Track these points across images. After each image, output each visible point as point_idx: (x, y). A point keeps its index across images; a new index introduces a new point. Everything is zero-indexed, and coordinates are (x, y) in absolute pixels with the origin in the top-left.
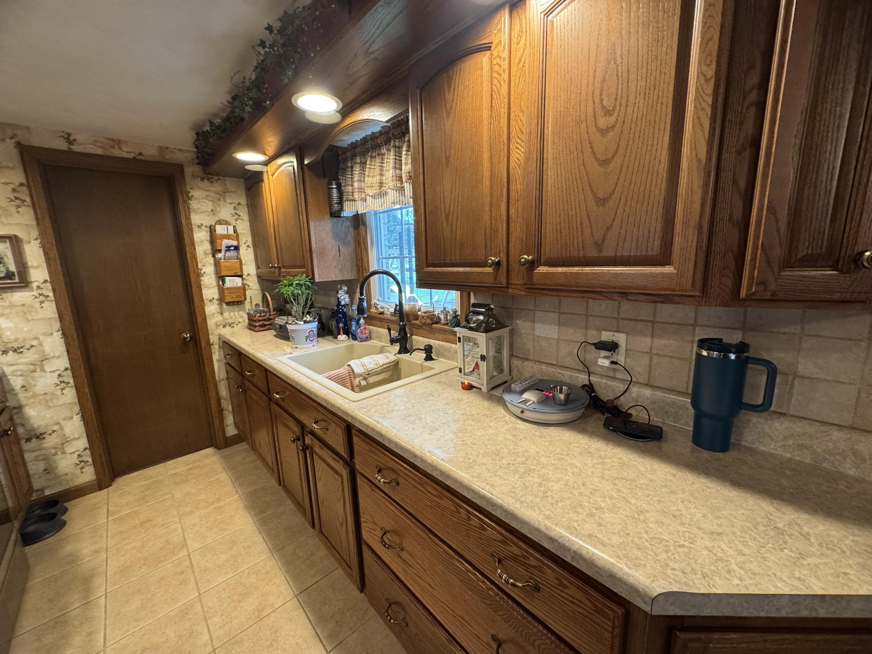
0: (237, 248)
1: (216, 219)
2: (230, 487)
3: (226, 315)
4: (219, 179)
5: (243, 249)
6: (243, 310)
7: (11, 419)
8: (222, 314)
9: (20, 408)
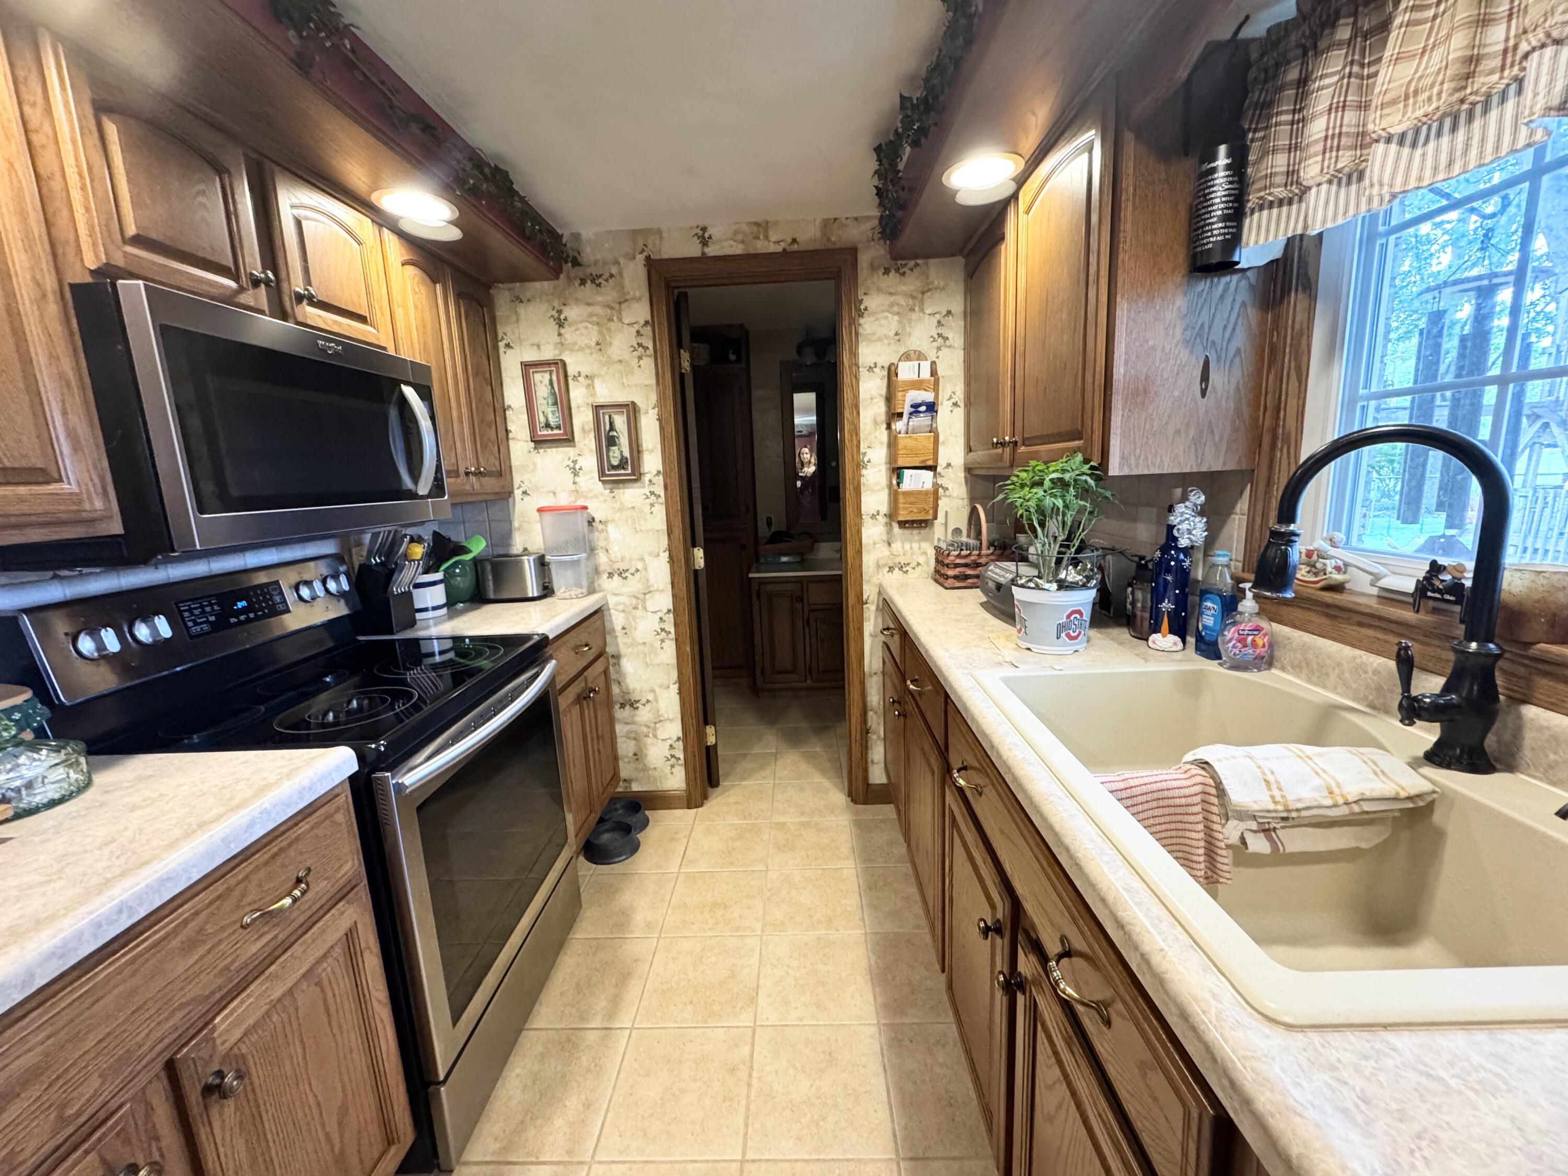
0: (932, 408)
1: (902, 350)
2: (852, 902)
3: (897, 546)
4: (917, 265)
5: (944, 410)
6: (928, 539)
7: (606, 672)
8: (889, 544)
9: (617, 657)
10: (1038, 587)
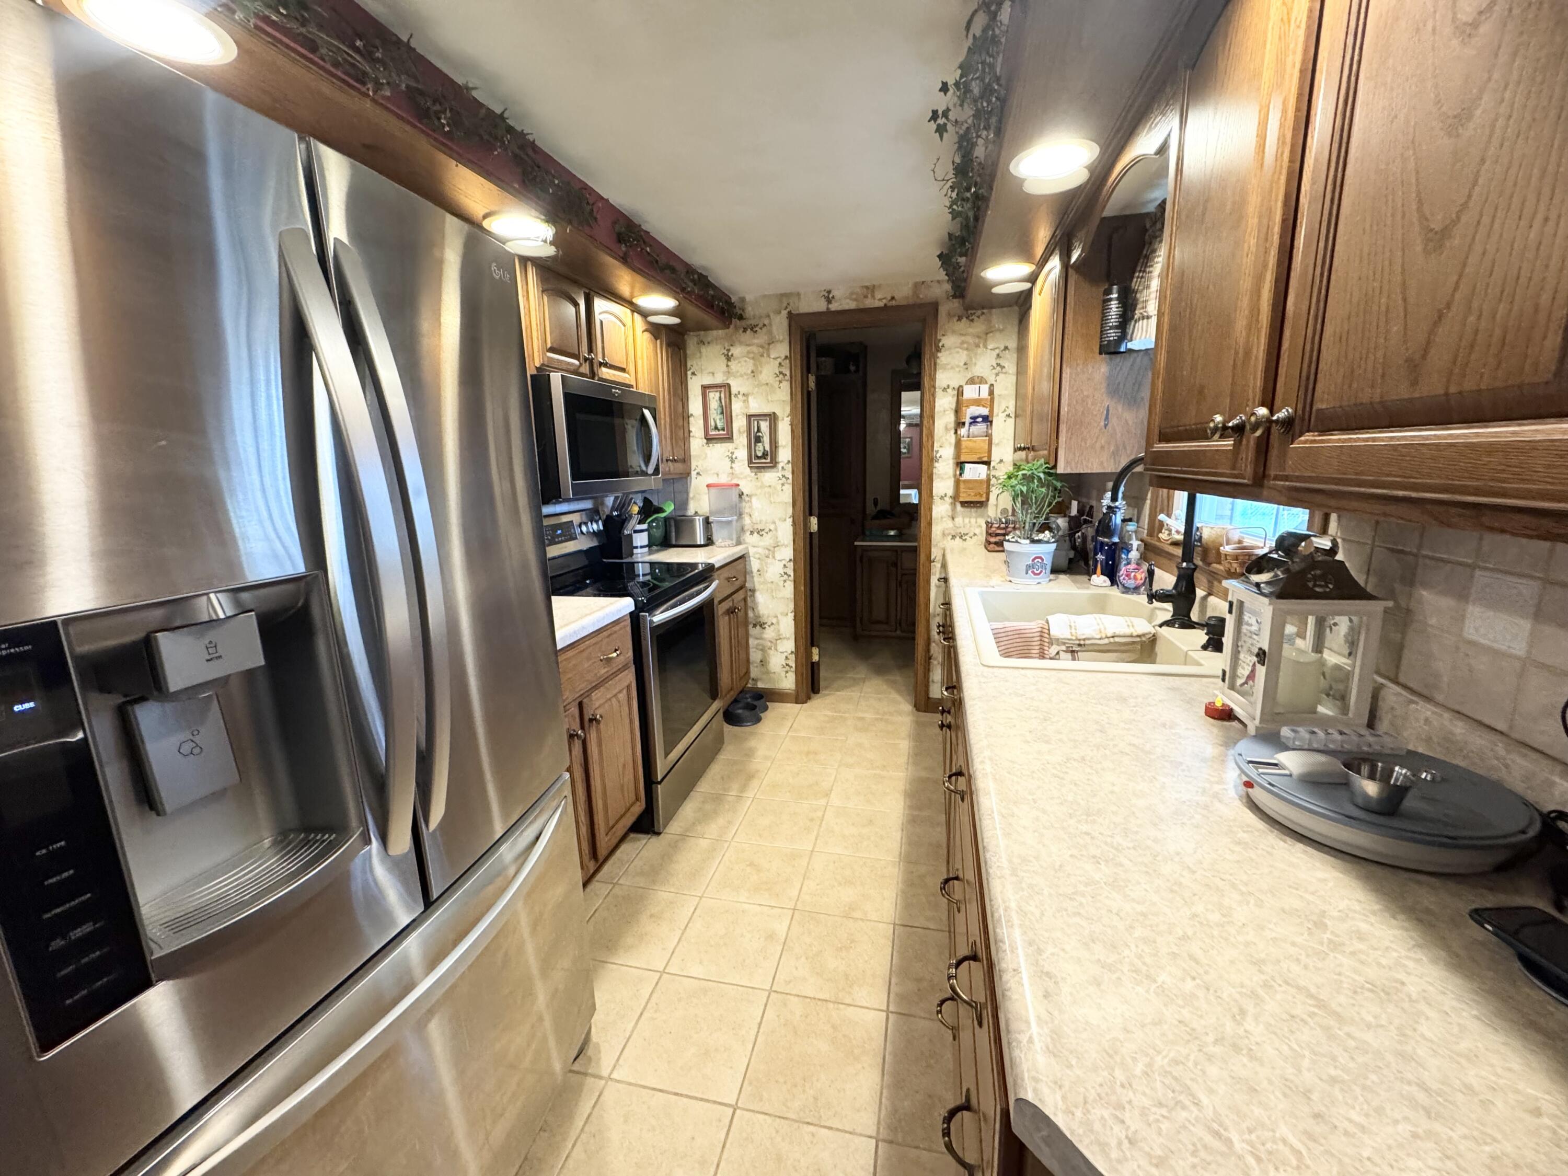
0: (987, 419)
1: (969, 376)
2: (903, 760)
3: (959, 520)
4: (983, 313)
5: (998, 421)
6: (982, 516)
7: (745, 600)
8: (953, 519)
9: (753, 591)
10: (1017, 542)
